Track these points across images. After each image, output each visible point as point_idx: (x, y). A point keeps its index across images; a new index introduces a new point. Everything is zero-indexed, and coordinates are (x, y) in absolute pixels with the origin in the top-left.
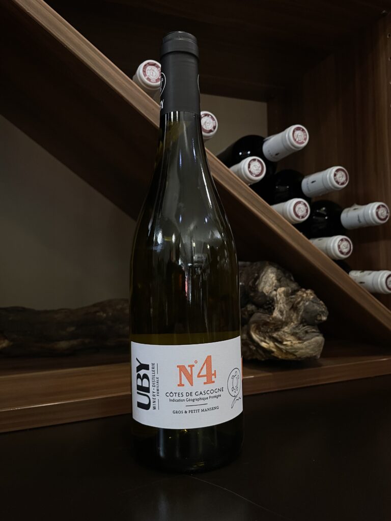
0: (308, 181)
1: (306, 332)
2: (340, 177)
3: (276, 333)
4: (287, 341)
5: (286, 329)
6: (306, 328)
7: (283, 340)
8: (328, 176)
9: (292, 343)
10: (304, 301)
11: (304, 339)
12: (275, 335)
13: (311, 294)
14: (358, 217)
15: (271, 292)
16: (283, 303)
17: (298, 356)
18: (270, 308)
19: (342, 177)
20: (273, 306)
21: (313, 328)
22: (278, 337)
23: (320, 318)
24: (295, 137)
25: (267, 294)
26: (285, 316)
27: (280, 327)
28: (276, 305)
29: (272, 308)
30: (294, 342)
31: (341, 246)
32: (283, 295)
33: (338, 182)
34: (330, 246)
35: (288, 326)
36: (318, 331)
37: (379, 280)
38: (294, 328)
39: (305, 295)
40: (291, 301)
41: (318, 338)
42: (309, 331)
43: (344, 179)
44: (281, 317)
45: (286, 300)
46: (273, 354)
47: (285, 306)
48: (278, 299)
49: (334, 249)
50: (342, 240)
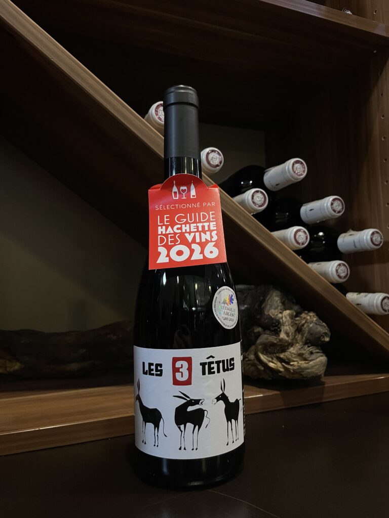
0: (306, 209)
1: (312, 353)
2: (336, 206)
3: (283, 354)
4: (294, 361)
5: (292, 350)
6: (311, 349)
7: (290, 361)
8: (325, 205)
9: (298, 363)
10: (308, 323)
11: (310, 359)
12: (282, 356)
13: (314, 316)
14: (354, 242)
15: (277, 315)
16: (289, 325)
17: (304, 376)
18: (277, 330)
19: (338, 206)
20: (279, 328)
21: (317, 349)
22: (285, 357)
23: (323, 339)
24: (295, 170)
25: (273, 317)
26: (291, 337)
27: (286, 348)
28: (282, 327)
29: (279, 330)
30: (300, 362)
31: (339, 271)
32: (288, 318)
33: (334, 211)
34: (329, 271)
35: (294, 346)
36: (321, 351)
37: (375, 302)
38: (300, 349)
39: (309, 318)
40: (296, 324)
41: (321, 358)
42: (314, 351)
43: (340, 208)
44: (287, 339)
45: (292, 322)
46: (280, 374)
47: (291, 328)
48: (284, 321)
49: (332, 273)
50: (339, 265)
